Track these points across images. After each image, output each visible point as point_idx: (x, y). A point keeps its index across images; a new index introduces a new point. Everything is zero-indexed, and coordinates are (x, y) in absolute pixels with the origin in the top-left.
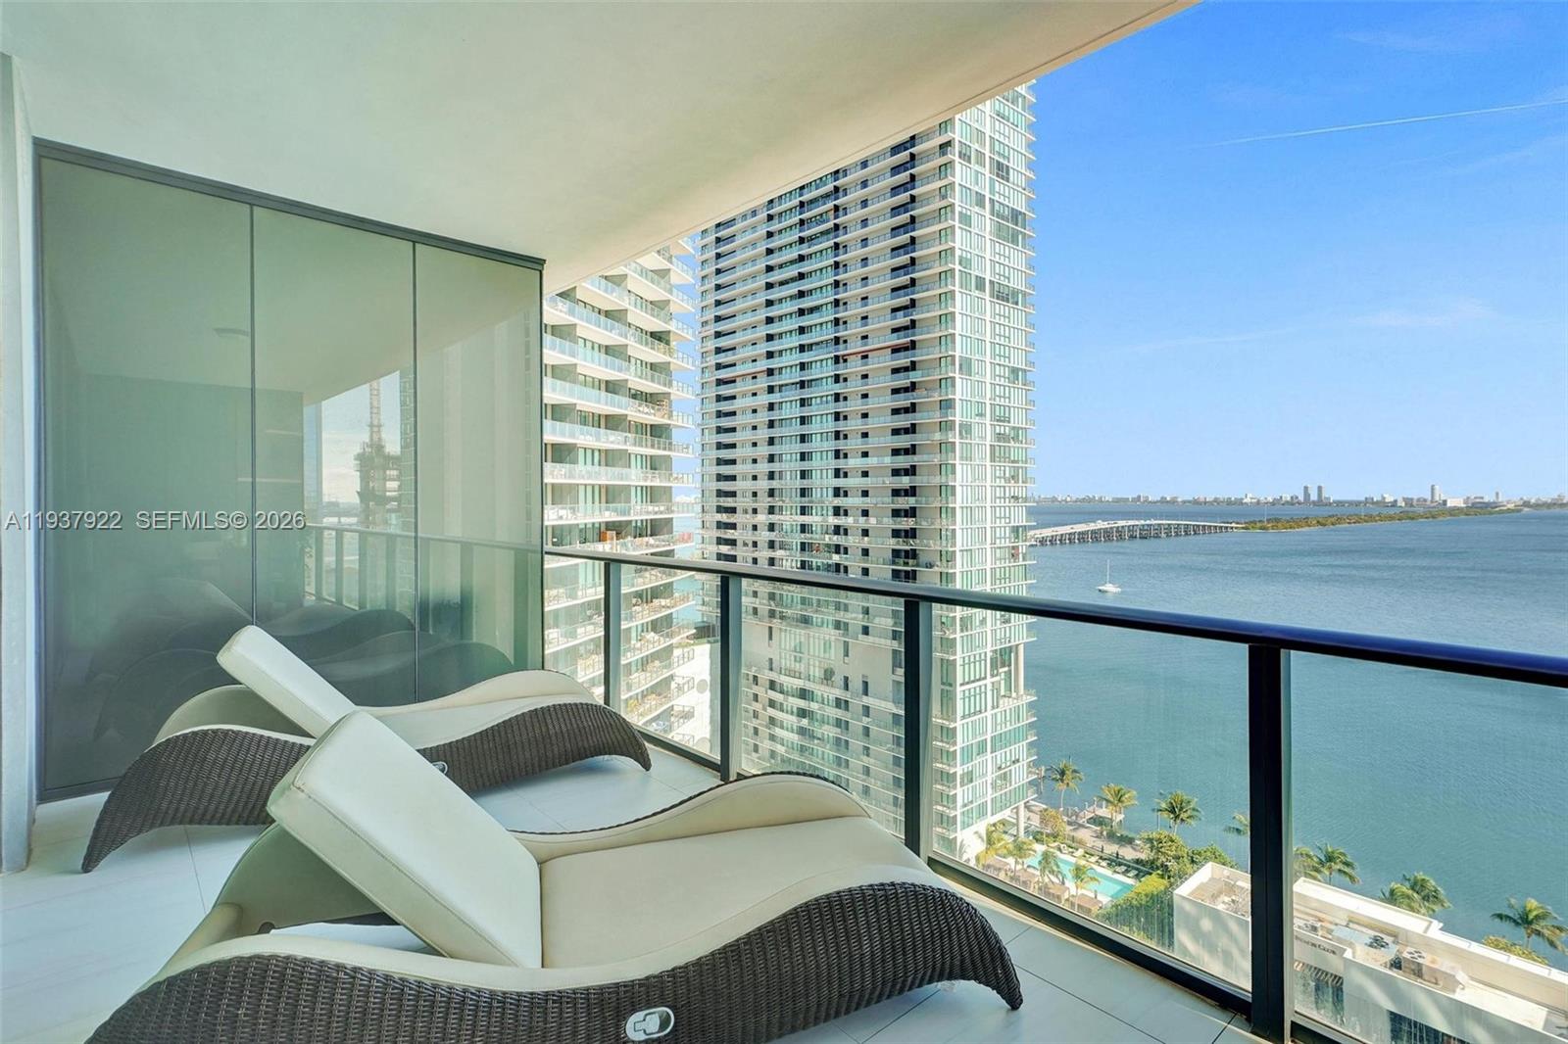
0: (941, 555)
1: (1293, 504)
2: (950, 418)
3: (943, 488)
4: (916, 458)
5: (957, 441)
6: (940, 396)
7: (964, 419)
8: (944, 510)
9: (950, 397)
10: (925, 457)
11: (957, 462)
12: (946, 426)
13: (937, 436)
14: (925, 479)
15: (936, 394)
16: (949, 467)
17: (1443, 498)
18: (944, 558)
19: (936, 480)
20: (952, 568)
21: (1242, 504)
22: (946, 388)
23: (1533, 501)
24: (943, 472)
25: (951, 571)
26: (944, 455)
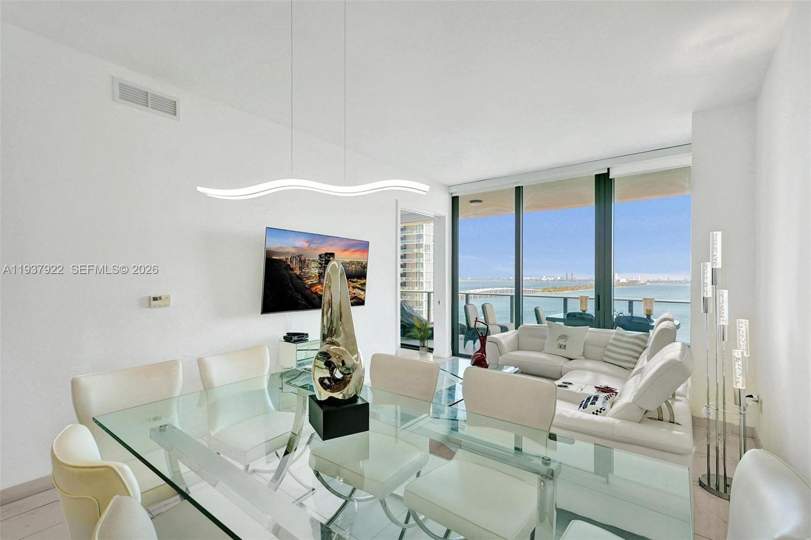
0: (417, 303)
1: (562, 281)
2: (421, 243)
3: (418, 273)
4: (406, 260)
5: (424, 252)
6: (417, 232)
7: (427, 243)
8: (418, 283)
9: (421, 233)
10: (410, 259)
11: (424, 262)
12: (419, 246)
13: (415, 250)
14: (410, 269)
15: (415, 232)
16: (420, 264)
17: (619, 278)
18: (418, 304)
19: (415, 270)
20: (421, 308)
21: (541, 281)
22: (419, 229)
23: (651, 280)
24: (418, 266)
25: (421, 310)
26: (418, 259)
